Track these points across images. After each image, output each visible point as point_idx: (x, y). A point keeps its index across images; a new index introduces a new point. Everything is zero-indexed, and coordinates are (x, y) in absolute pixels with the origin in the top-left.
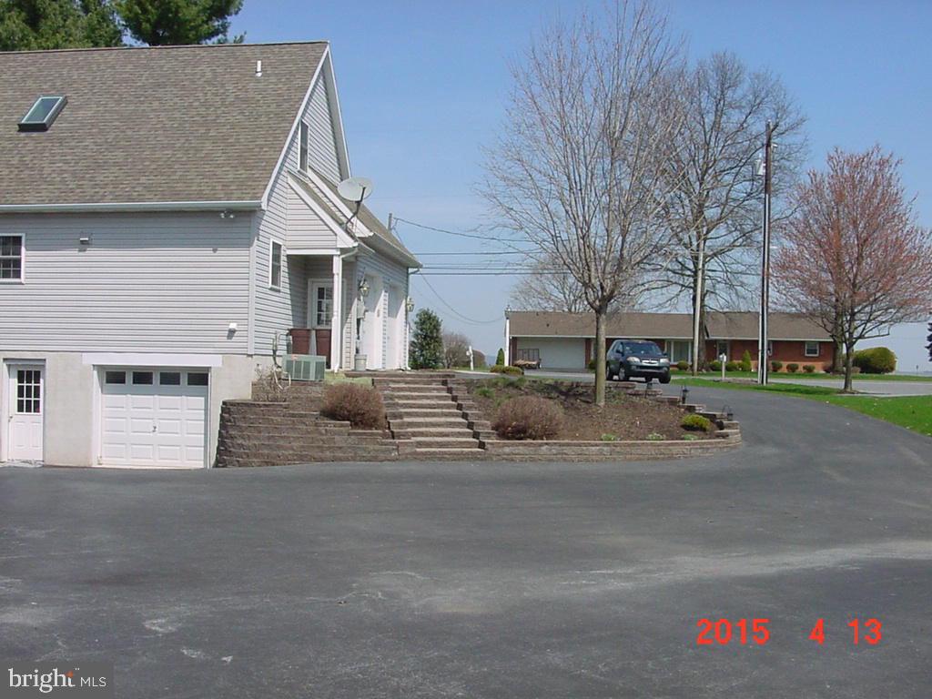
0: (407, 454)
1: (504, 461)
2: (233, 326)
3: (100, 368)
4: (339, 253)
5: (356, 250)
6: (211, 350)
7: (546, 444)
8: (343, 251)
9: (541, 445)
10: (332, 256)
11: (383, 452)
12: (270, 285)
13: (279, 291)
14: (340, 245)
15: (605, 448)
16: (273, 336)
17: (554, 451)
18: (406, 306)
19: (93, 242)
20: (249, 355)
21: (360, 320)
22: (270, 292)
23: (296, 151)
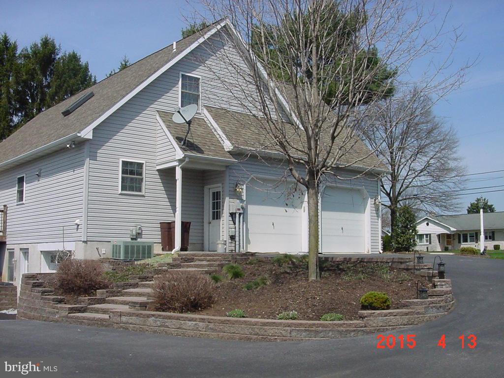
0: (63, 317)
1: (122, 329)
2: (78, 221)
4: (178, 164)
5: (187, 160)
6: (72, 239)
7: (153, 315)
9: (149, 316)
10: (175, 167)
11: (52, 314)
12: (120, 191)
13: (143, 196)
14: (178, 158)
15: (201, 324)
16: (131, 228)
17: (158, 323)
18: (374, 204)
19: (42, 174)
20: (83, 241)
21: (235, 213)
22: (121, 197)
23: (174, 95)
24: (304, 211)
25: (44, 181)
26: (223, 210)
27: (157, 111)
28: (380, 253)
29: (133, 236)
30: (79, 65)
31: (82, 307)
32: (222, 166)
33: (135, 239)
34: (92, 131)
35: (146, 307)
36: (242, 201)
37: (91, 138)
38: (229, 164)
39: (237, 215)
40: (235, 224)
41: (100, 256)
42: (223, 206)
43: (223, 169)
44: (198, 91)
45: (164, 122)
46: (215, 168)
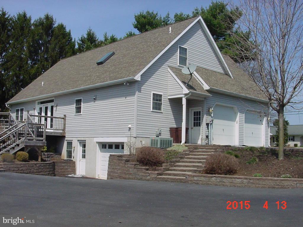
0: (153, 178)
1: (194, 184)
2: (130, 126)
3: (99, 143)
4: (184, 96)
5: (190, 94)
6: (124, 136)
7: (215, 176)
8: (186, 95)
9: (212, 177)
10: (182, 97)
11: (144, 176)
12: (152, 110)
13: (162, 113)
14: (184, 93)
16: (156, 130)
17: (218, 180)
18: (267, 120)
19: (97, 98)
20: (134, 137)
21: (209, 124)
22: (152, 113)
23: (176, 58)
24: (237, 123)
25: (98, 103)
26: (202, 121)
27: (169, 66)
28: (269, 147)
29: (157, 134)
30: (65, 31)
31: (161, 173)
32: (202, 98)
33: (158, 136)
34: (140, 76)
35: (200, 172)
36: (212, 117)
37: (140, 80)
38: (206, 97)
39: (210, 125)
40: (208, 129)
41: (142, 145)
42: (203, 119)
43: (204, 99)
44: (186, 56)
45: (174, 72)
46: (199, 99)
